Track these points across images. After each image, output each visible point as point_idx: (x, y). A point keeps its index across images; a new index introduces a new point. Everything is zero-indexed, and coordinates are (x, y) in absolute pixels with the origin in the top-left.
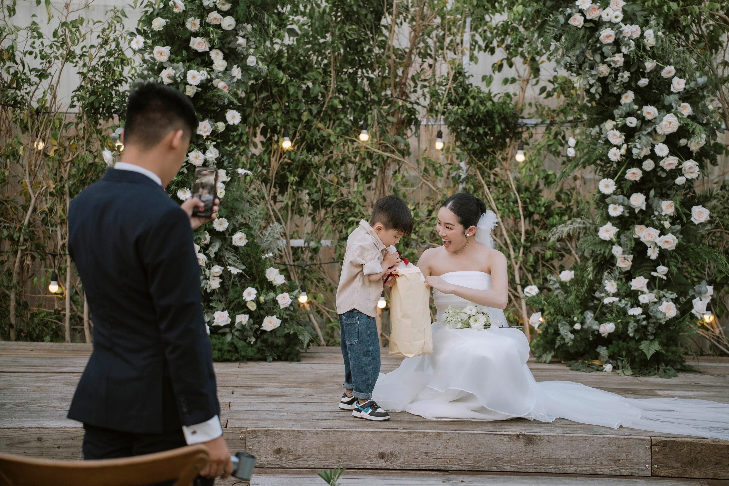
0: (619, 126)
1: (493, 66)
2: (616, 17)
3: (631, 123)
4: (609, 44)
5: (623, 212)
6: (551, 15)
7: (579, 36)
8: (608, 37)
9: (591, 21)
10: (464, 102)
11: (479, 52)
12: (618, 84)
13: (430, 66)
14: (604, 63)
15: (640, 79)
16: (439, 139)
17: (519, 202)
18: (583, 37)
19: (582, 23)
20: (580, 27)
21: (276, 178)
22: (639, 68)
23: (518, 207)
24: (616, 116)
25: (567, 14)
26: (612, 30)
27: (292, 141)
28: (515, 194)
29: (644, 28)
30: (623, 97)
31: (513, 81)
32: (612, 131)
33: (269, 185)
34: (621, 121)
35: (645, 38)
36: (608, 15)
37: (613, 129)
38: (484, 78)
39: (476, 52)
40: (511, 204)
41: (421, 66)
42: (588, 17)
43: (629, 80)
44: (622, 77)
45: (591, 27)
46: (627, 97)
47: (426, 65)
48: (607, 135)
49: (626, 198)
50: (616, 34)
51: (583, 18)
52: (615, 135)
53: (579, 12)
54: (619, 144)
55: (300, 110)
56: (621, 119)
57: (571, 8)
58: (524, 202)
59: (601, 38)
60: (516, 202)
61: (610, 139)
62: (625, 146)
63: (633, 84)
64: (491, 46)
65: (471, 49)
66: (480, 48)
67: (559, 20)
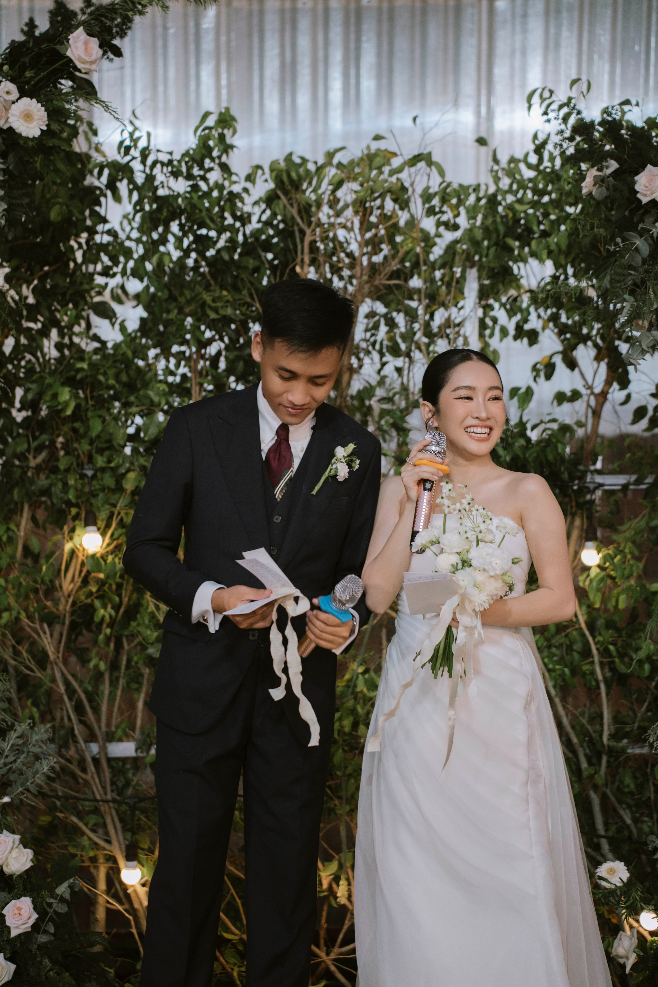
1: (534, 368)
6: (619, 240)
11: (501, 340)
13: (399, 370)
17: (595, 652)
21: (73, 613)
23: (593, 663)
27: (103, 534)
28: (583, 635)
31: (575, 395)
33: (57, 627)
38: (514, 393)
39: (495, 343)
40: (576, 656)
41: (379, 372)
47: (389, 370)
55: (118, 467)
58: (604, 652)
60: (586, 653)
64: (527, 327)
65: (481, 336)
66: (504, 332)
67: (637, 249)
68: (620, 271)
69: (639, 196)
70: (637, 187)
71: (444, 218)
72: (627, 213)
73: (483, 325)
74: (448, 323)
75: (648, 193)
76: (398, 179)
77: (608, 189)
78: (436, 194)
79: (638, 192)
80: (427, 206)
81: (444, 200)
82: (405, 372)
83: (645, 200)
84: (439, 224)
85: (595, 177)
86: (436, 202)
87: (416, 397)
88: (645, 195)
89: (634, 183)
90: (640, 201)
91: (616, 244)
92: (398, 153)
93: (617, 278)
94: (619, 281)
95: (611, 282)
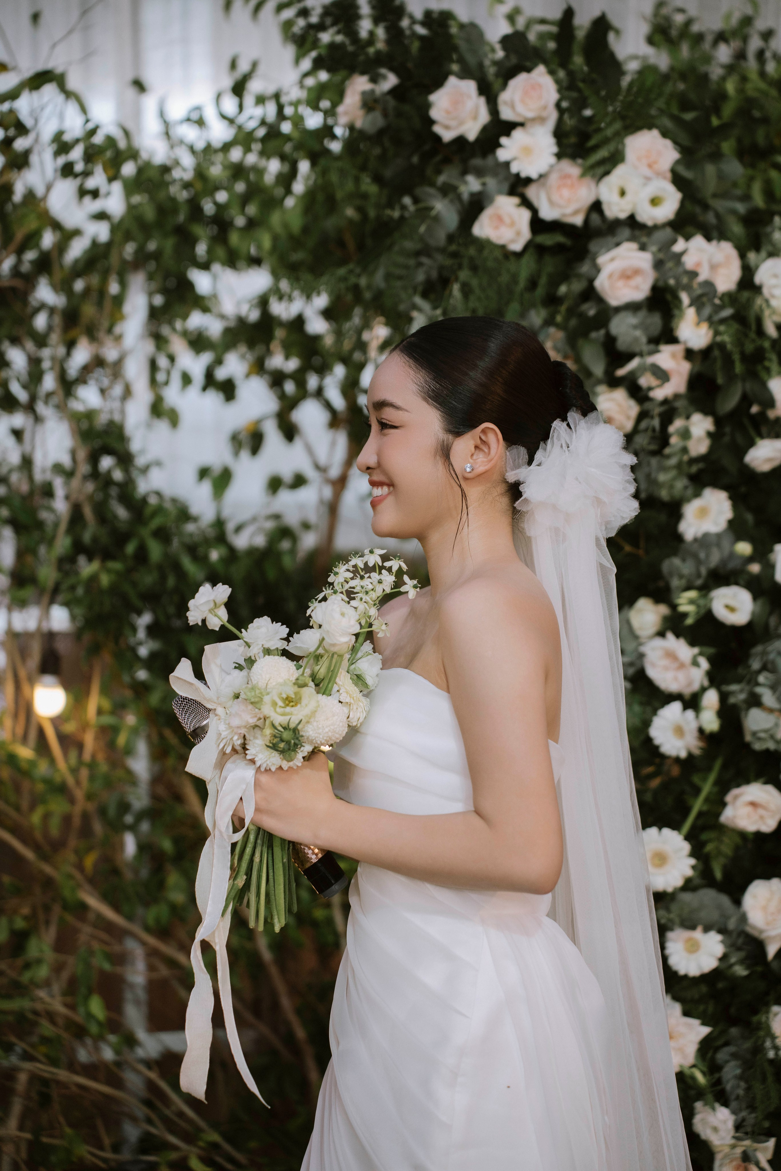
0: (689, 621)
1: (233, 438)
2: (655, 202)
3: (731, 609)
4: (632, 307)
5: (723, 958)
6: (407, 200)
7: (514, 279)
8: (627, 275)
9: (556, 226)
10: (130, 548)
11: (182, 391)
12: (673, 461)
13: (17, 434)
14: (613, 383)
15: (751, 444)
16: (49, 679)
18: (533, 284)
19: (526, 234)
20: (517, 246)
22: (746, 400)
24: (675, 583)
25: (465, 196)
26: (643, 248)
29: (752, 256)
30: (690, 510)
31: (299, 480)
32: (658, 642)
34: (692, 602)
35: (757, 289)
36: (623, 193)
37: (661, 634)
38: (204, 473)
39: (172, 395)
42: (547, 213)
43: (712, 449)
44: (686, 434)
45: (559, 248)
46: (703, 512)
48: (641, 656)
49: (725, 900)
50: (658, 265)
51: (525, 215)
52: (671, 655)
53: (512, 192)
54: (687, 692)
56: (692, 594)
57: (479, 173)
59: (601, 283)
61: (652, 673)
62: (711, 698)
63: (727, 462)
64: (221, 374)
65: (153, 382)
66: (186, 379)
67: (437, 219)
68: (400, 260)
69: (437, 129)
70: (434, 113)
71: (91, 183)
72: (415, 159)
73: (153, 366)
74: (98, 362)
75: (453, 123)
76: (11, 111)
77: (385, 115)
78: (77, 141)
79: (432, 122)
80: (61, 160)
81: (90, 156)
82: (27, 436)
83: (447, 136)
84: (82, 193)
85: (364, 94)
86: (77, 154)
87: (48, 476)
88: (447, 127)
89: (428, 106)
90: (438, 138)
91: (404, 208)
92: (10, 66)
93: (398, 272)
94: (400, 278)
95: (388, 277)
